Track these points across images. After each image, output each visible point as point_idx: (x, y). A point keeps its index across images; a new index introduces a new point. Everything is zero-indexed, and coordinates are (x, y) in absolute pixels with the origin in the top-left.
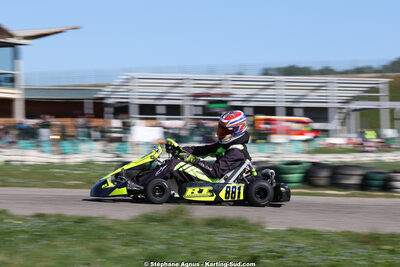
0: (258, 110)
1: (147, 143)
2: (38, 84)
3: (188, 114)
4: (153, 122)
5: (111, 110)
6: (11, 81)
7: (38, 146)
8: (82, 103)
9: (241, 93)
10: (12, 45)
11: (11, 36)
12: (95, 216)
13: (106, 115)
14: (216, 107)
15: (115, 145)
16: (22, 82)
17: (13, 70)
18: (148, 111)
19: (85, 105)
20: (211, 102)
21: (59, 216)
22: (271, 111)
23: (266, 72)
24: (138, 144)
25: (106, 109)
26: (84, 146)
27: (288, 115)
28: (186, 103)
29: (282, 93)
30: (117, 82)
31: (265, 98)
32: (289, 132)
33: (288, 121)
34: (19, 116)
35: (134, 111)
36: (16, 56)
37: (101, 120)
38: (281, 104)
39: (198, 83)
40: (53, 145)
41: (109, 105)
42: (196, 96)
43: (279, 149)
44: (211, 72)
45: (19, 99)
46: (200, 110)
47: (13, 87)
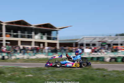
0: (114, 44)
1: (88, 53)
2: (62, 39)
3: (97, 46)
4: (89, 48)
5: (79, 45)
9: (110, 41)
10: (56, 30)
11: (56, 28)
14: (104, 44)
16: (59, 39)
18: (88, 45)
20: (103, 43)
22: (117, 45)
23: (117, 35)
24: (86, 53)
25: (78, 45)
27: (121, 45)
28: (97, 43)
29: (119, 40)
30: (81, 38)
31: (116, 41)
32: (121, 49)
33: (121, 47)
34: (58, 47)
35: (85, 45)
36: (57, 33)
38: (119, 43)
39: (100, 38)
41: (79, 44)
42: (99, 41)
43: (119, 54)
44: (103, 36)
45: (58, 43)
46: (100, 45)
47: (56, 40)
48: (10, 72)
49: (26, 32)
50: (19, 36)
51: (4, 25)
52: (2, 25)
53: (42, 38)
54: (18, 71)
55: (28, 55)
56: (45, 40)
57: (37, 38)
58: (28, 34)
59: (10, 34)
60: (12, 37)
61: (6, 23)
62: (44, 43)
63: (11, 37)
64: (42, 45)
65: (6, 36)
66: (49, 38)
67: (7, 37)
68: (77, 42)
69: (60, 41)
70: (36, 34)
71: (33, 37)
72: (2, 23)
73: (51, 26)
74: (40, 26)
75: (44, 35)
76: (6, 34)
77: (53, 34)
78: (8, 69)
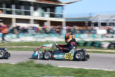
6: (61, 16)
8: (85, 23)
10: (62, 6)
17: (62, 13)
18: (104, 24)
30: (94, 16)
35: (99, 25)
36: (63, 9)
41: (92, 23)
45: (64, 22)
47: (62, 18)
49: (23, 7)
56: (47, 17)
57: (36, 15)
58: (25, 10)
59: (2, 10)
60: (4, 14)
63: (2, 14)
66: (52, 16)
68: (90, 21)
69: (66, 19)
70: (35, 9)
71: (31, 13)
75: (46, 11)
77: (58, 11)
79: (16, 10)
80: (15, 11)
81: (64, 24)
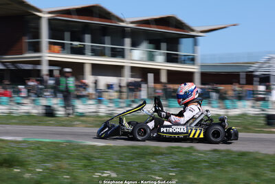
2: (209, 62)
5: (258, 79)
6: (192, 60)
7: (210, 103)
8: (239, 75)
10: (193, 37)
12: (251, 151)
13: (255, 83)
15: (260, 103)
16: (199, 61)
17: (194, 53)
19: (241, 77)
21: (228, 151)
25: (255, 79)
26: (240, 104)
30: (262, 60)
34: (197, 83)
36: (195, 44)
37: (251, 86)
40: (219, 103)
41: (256, 76)
45: (197, 72)
47: (194, 64)
48: (43, 162)
49: (107, 39)
50: (88, 51)
51: (45, 16)
52: (40, 18)
53: (151, 58)
54: (71, 157)
55: (111, 105)
56: (160, 62)
57: (137, 56)
58: (112, 45)
59: (63, 45)
60: (68, 53)
61: (50, 13)
62: (156, 72)
64: (151, 77)
65: (51, 51)
66: (171, 59)
67: (54, 52)
69: (202, 66)
70: (135, 44)
71: (127, 53)
72: (39, 11)
73: (179, 25)
74: (147, 22)
75: (158, 48)
76: (50, 43)
77: (185, 48)
78: (38, 148)
79: (92, 46)
80: (90, 48)
81: (197, 78)
